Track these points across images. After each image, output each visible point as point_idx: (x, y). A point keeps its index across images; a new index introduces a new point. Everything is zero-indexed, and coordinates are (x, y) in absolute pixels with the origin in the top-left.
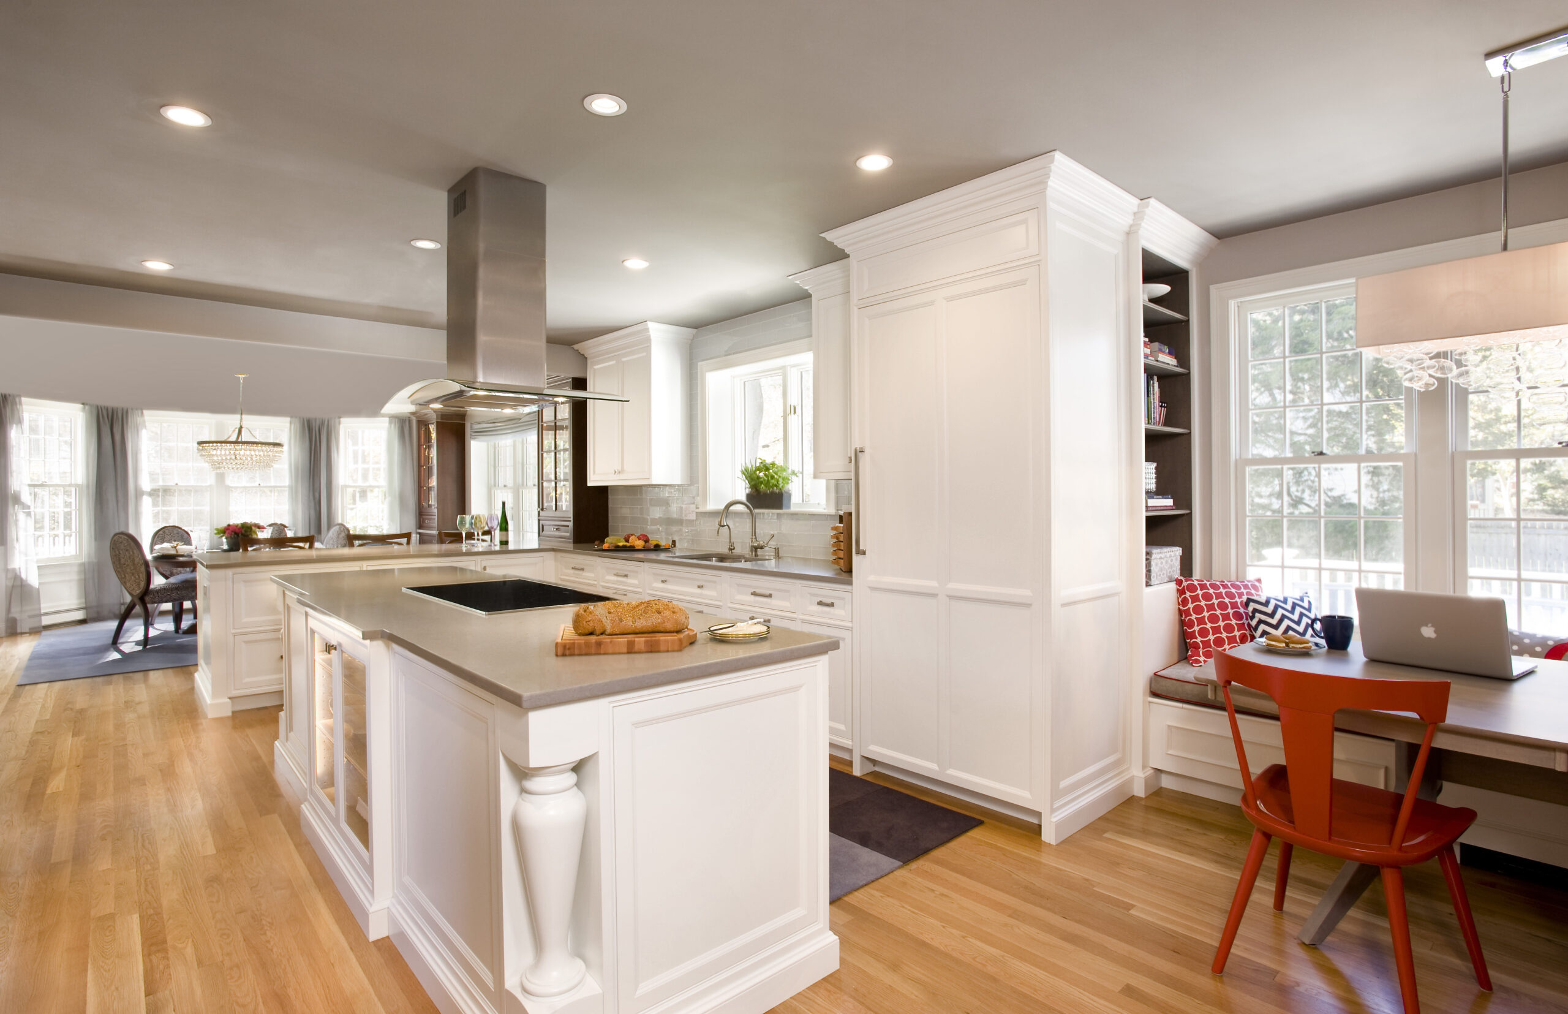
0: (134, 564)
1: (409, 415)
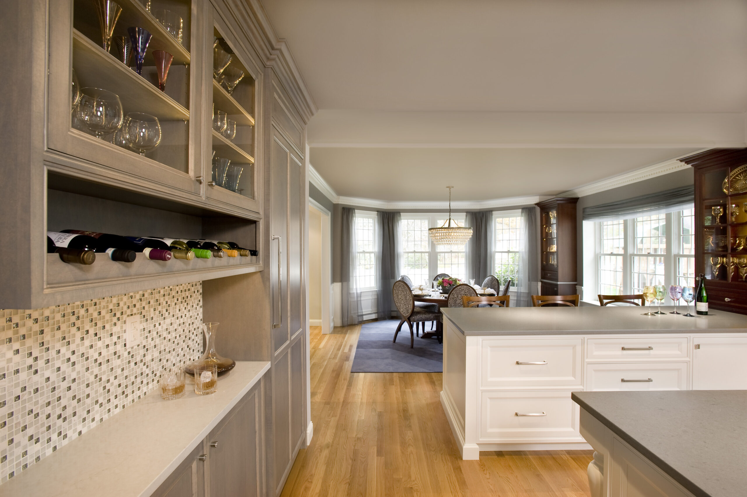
0: (406, 299)
1: (535, 206)
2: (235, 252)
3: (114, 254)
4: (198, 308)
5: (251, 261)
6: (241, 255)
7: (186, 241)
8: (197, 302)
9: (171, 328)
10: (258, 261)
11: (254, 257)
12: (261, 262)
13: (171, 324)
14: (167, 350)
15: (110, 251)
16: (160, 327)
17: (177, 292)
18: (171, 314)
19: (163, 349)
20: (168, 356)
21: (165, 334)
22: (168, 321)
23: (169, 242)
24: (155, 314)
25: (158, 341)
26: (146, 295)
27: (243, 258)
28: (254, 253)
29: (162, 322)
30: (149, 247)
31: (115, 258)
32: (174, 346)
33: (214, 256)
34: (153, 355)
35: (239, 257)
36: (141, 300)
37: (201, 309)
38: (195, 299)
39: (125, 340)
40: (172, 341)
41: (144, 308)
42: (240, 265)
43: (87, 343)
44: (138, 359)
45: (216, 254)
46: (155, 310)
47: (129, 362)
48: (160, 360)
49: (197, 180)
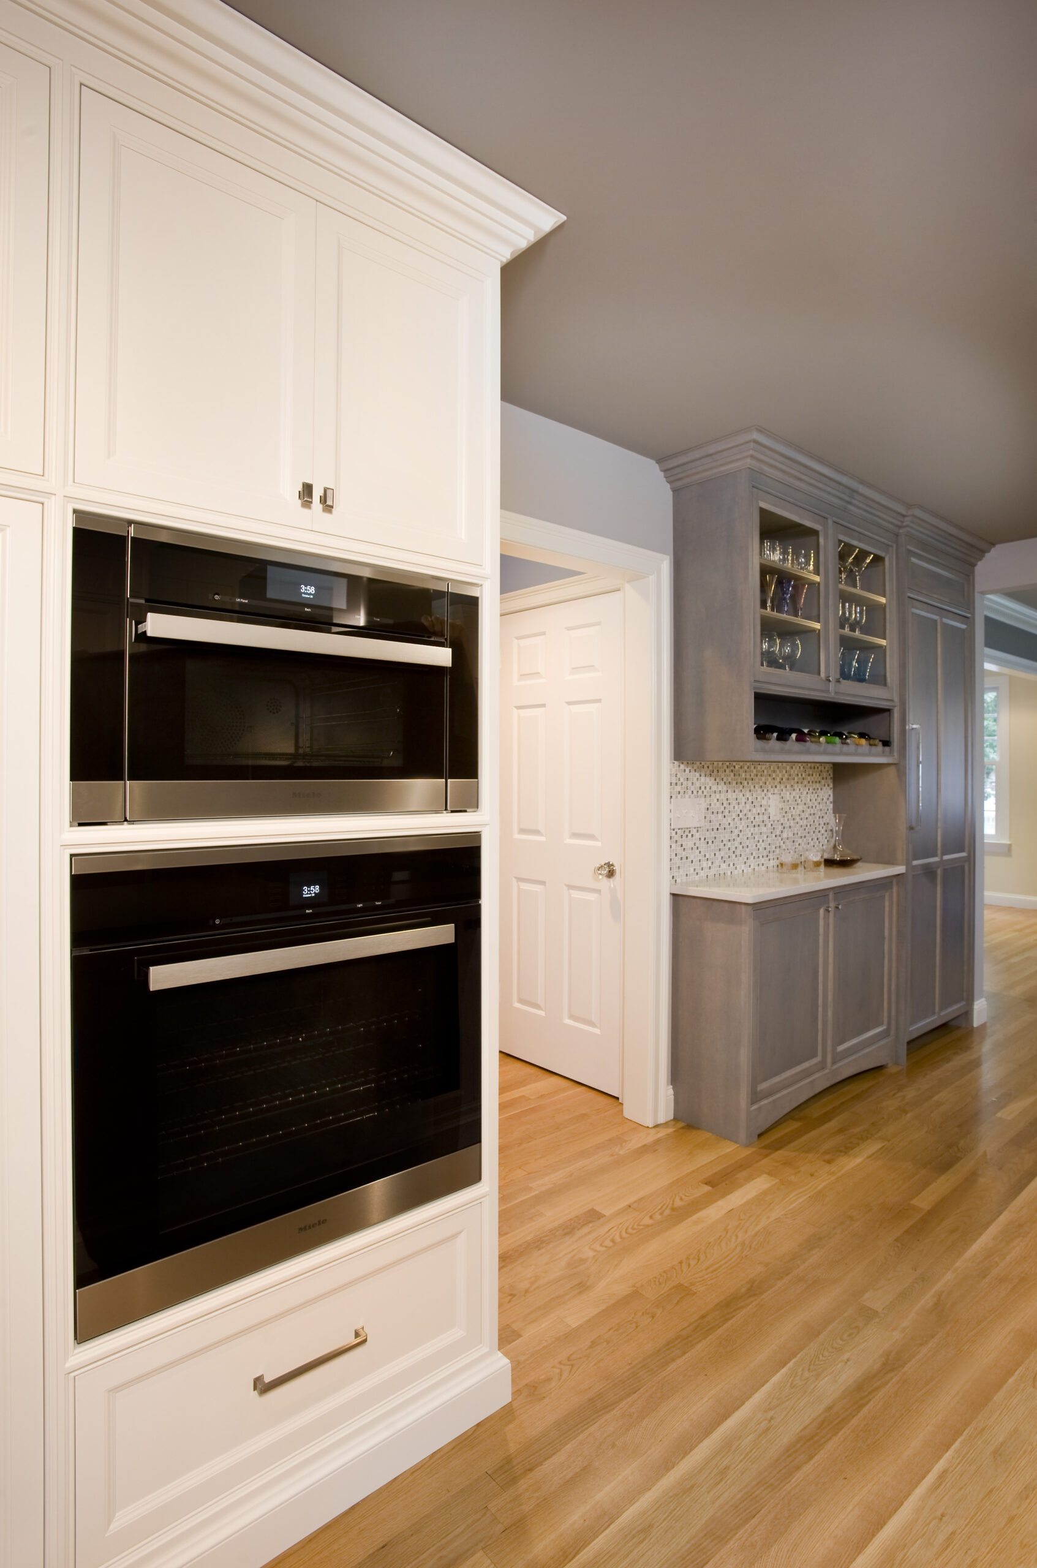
2: (863, 741)
3: (777, 736)
4: (828, 803)
5: (883, 752)
6: (871, 745)
7: (818, 731)
8: (827, 796)
9: (803, 815)
10: (891, 753)
11: (887, 748)
12: (895, 754)
13: (803, 811)
14: (799, 835)
15: (775, 735)
16: (794, 811)
17: (809, 782)
18: (803, 802)
19: (796, 832)
20: (800, 841)
21: (798, 819)
22: (801, 808)
23: (806, 731)
24: (790, 797)
25: (792, 823)
26: (784, 780)
27: (873, 748)
28: (886, 743)
29: (795, 807)
30: (795, 733)
31: (778, 739)
32: (805, 833)
33: (843, 743)
34: (788, 834)
35: (868, 747)
36: (780, 782)
37: (831, 805)
38: (825, 793)
39: (769, 813)
40: (803, 828)
41: (782, 790)
42: (870, 754)
43: (748, 807)
44: (778, 833)
45: (843, 741)
46: (790, 794)
47: (772, 833)
48: (794, 841)
49: (827, 680)
